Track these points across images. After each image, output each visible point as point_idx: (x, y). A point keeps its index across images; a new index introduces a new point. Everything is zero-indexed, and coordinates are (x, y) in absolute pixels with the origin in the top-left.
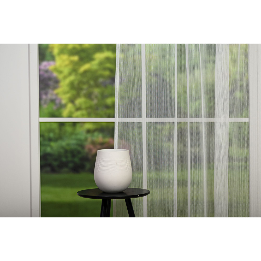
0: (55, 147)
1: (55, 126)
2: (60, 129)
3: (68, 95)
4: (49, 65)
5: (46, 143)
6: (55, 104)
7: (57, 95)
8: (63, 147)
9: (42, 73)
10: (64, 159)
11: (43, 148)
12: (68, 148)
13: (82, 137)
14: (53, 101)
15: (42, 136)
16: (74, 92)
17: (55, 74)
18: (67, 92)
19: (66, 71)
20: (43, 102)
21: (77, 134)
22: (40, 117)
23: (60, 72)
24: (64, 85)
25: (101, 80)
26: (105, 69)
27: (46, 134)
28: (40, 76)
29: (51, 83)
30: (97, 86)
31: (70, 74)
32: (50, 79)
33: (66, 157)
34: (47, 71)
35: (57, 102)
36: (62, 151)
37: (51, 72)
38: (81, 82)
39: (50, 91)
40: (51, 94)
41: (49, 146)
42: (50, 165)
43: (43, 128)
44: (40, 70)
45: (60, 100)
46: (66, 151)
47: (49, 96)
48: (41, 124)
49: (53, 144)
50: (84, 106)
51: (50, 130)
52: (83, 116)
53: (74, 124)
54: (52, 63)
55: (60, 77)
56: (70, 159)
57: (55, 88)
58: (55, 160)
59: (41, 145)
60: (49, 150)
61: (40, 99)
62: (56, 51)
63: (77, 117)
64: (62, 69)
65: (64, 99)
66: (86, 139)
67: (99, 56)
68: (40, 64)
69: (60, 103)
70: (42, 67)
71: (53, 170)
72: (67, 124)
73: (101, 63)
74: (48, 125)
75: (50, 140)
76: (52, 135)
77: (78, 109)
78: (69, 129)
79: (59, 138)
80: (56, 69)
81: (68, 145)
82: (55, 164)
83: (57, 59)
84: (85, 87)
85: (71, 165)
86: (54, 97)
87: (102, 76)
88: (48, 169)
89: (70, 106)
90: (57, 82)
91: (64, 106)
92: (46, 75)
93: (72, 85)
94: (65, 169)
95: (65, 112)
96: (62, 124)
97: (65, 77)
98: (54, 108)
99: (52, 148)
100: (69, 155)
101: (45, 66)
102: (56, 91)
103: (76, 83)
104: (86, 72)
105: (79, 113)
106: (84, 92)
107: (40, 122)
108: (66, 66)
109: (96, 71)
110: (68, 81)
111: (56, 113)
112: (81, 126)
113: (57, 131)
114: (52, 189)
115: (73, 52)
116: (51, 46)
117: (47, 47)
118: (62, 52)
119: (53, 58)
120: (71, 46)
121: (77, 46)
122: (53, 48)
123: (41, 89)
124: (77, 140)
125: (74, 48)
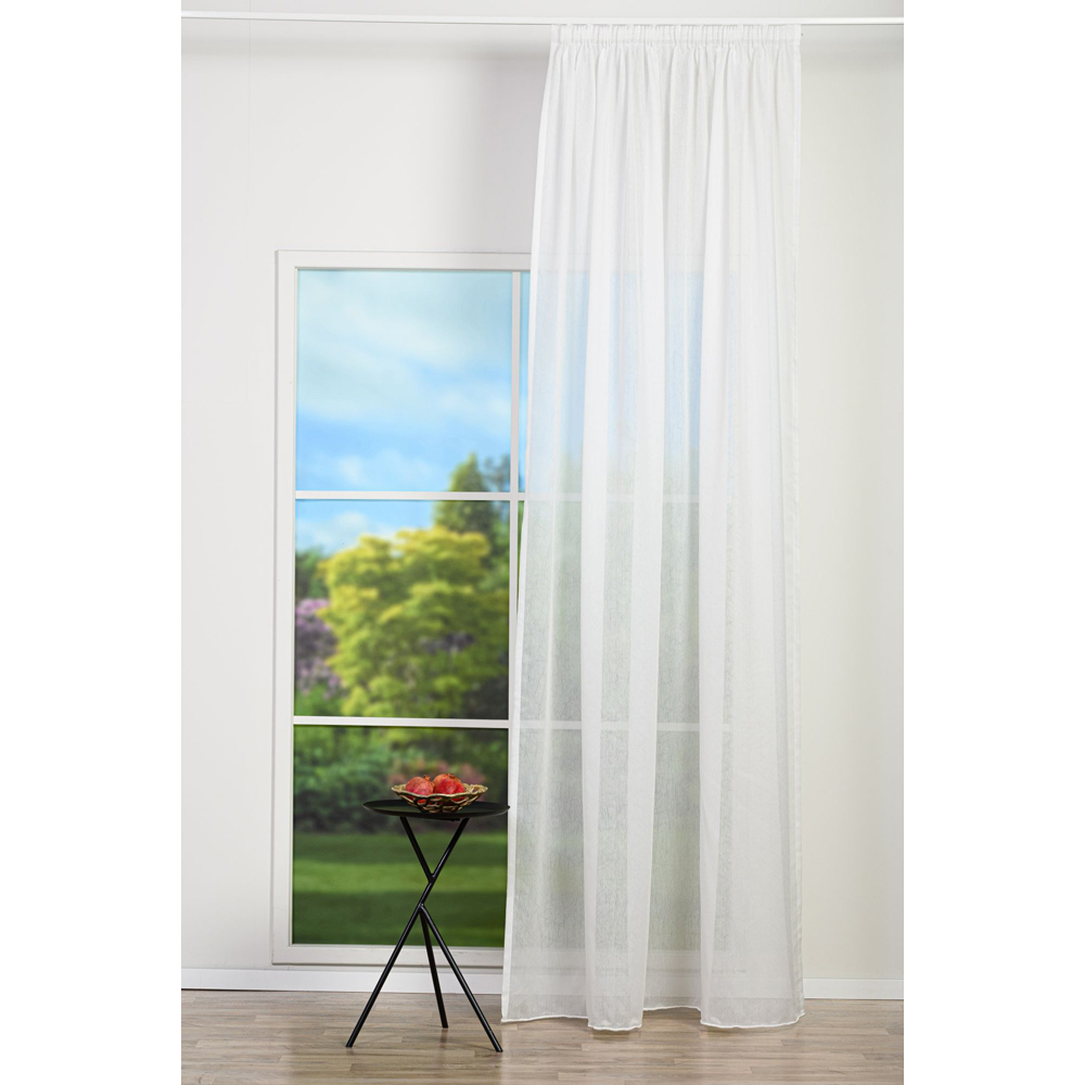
0: (325, 777)
1: (326, 733)
2: (337, 741)
3: (355, 670)
4: (316, 606)
5: (307, 768)
6: (328, 689)
7: (331, 668)
8: (341, 779)
9: (300, 622)
10: (343, 804)
11: (300, 780)
12: (351, 780)
13: (383, 758)
14: (322, 681)
15: (297, 753)
16: (367, 664)
17: (329, 626)
18: (353, 664)
19: (352, 619)
20: (301, 683)
21: (371, 752)
22: (295, 714)
23: (340, 622)
24: (347, 649)
25: (423, 640)
26: (433, 617)
27: (307, 751)
28: (297, 629)
29: (319, 644)
30: (415, 651)
31: (360, 626)
32: (317, 635)
33: (348, 799)
34: (311, 619)
35: (332, 683)
36: (339, 785)
37: (321, 622)
38: (381, 644)
39: (317, 662)
40: (320, 667)
41: (313, 774)
42: (313, 816)
43: (301, 738)
44: (296, 616)
45: (339, 680)
46: (348, 787)
47: (316, 672)
48: (299, 729)
49: (320, 771)
50: (386, 694)
51: (316, 743)
52: (384, 714)
53: (367, 729)
54: (321, 602)
55: (339, 631)
56: (355, 803)
57: (328, 654)
58: (326, 805)
59: (297, 772)
60: (311, 783)
61: (297, 677)
62: (331, 578)
63: (372, 715)
64: (342, 615)
65: (346, 677)
66: (390, 763)
67: (421, 591)
68: (297, 603)
69: (337, 686)
70: (302, 611)
71: (320, 827)
72: (351, 730)
73: (425, 605)
74: (311, 731)
75: (315, 762)
76: (318, 752)
77: (375, 699)
78: (354, 740)
79: (335, 758)
80: (330, 616)
81: (353, 773)
82: (324, 812)
83: (334, 593)
84: (391, 653)
85: (357, 816)
86: (324, 674)
87: (426, 631)
88: (310, 823)
89: (358, 692)
90: (332, 641)
91: (346, 692)
92: (310, 627)
93: (363, 649)
94: (346, 825)
95: (348, 705)
96: (340, 730)
97: (349, 633)
98: (326, 695)
99: (318, 778)
100: (354, 795)
101: (308, 608)
102: (329, 662)
103: (372, 644)
104: (392, 622)
105: (376, 707)
106: (388, 664)
107: (295, 726)
108: (352, 609)
109: (414, 621)
110: (355, 640)
111: (330, 708)
112: (381, 735)
113: (330, 744)
114: (317, 866)
115: (366, 581)
116: (321, 566)
117: (313, 570)
118: (343, 579)
119: (325, 592)
120: (362, 568)
121: (376, 568)
122: (324, 571)
123: (298, 656)
124: (371, 763)
125: (369, 573)
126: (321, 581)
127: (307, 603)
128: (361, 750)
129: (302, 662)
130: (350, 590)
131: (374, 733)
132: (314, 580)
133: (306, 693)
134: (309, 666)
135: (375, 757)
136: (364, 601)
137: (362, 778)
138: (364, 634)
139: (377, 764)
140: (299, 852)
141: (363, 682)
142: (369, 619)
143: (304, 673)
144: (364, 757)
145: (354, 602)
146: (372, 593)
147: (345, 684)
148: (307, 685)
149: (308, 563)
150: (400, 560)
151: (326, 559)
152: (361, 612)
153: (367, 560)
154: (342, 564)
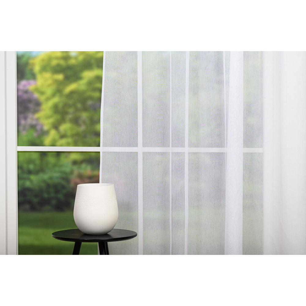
0: (35, 181)
1: (36, 156)
2: (42, 160)
3: (51, 120)
4: (29, 84)
5: (25, 176)
6: (36, 131)
7: (38, 119)
8: (44, 181)
9: (20, 93)
10: (46, 195)
12: (50, 182)
13: (67, 169)
14: (33, 127)
15: (20, 167)
16: (58, 117)
17: (36, 95)
18: (50, 117)
20: (21, 128)
21: (61, 166)
22: (18, 145)
23: (42, 93)
25: (89, 103)
26: (95, 90)
27: (25, 166)
28: (18, 98)
29: (31, 106)
30: (85, 109)
31: (53, 95)
32: (30, 100)
33: (49, 193)
34: (26, 92)
35: (38, 128)
36: (43, 185)
37: (32, 93)
38: (66, 105)
39: (30, 116)
40: (31, 118)
41: (29, 179)
42: (29, 202)
43: (22, 158)
44: (18, 90)
45: (42, 126)
46: (48, 186)
47: (29, 121)
48: (20, 153)
49: (33, 177)
50: (69, 133)
51: (30, 161)
52: (68, 145)
53: (58, 153)
54: (32, 82)
55: (42, 98)
56: (53, 195)
57: (36, 111)
59: (19, 178)
60: (28, 184)
62: (37, 68)
63: (61, 146)
64: (44, 89)
65: (47, 124)
66: (72, 172)
67: (88, 75)
68: (18, 83)
69: (42, 130)
70: (21, 87)
71: (33, 208)
72: (50, 154)
73: (90, 83)
74: (27, 155)
75: (30, 172)
76: (31, 167)
77: (63, 136)
78: (51, 160)
79: (41, 170)
80: (37, 90)
81: (51, 178)
82: (35, 200)
83: (39, 77)
84: (71, 110)
85: (54, 202)
86: (34, 122)
87: (91, 98)
88: (27, 206)
89: (53, 133)
90: (38, 104)
91: (46, 133)
92: (26, 96)
93: (56, 109)
94: (47, 207)
95: (48, 140)
96: (43, 154)
97: (48, 99)
98: (35, 134)
99: (31, 181)
100: (52, 190)
104: (72, 93)
105: (64, 141)
106: (69, 116)
107: (18, 152)
109: (84, 92)
110: (51, 103)
111: (38, 141)
112: (67, 157)
113: (38, 162)
115: (57, 70)
116: (31, 61)
117: (27, 64)
118: (44, 69)
119: (33, 77)
120: (54, 63)
121: (62, 62)
122: (33, 65)
123: (19, 113)
124: (62, 172)
125: (58, 65)
126: (31, 70)
127: (23, 82)
128: (55, 165)
129: (21, 116)
130: (48, 75)
131: (63, 156)
132: (27, 70)
133: (24, 133)
134: (25, 118)
135: (63, 169)
136: (56, 81)
137: (57, 181)
138: (56, 100)
139: (65, 173)
140: (21, 222)
141: (56, 127)
142: (58, 91)
143: (23, 122)
144: (57, 169)
145: (50, 82)
146: (60, 77)
147: (46, 128)
148: (24, 129)
149: (24, 60)
150: (76, 58)
151: (34, 58)
152: (54, 87)
153: (57, 58)
154: (43, 60)
